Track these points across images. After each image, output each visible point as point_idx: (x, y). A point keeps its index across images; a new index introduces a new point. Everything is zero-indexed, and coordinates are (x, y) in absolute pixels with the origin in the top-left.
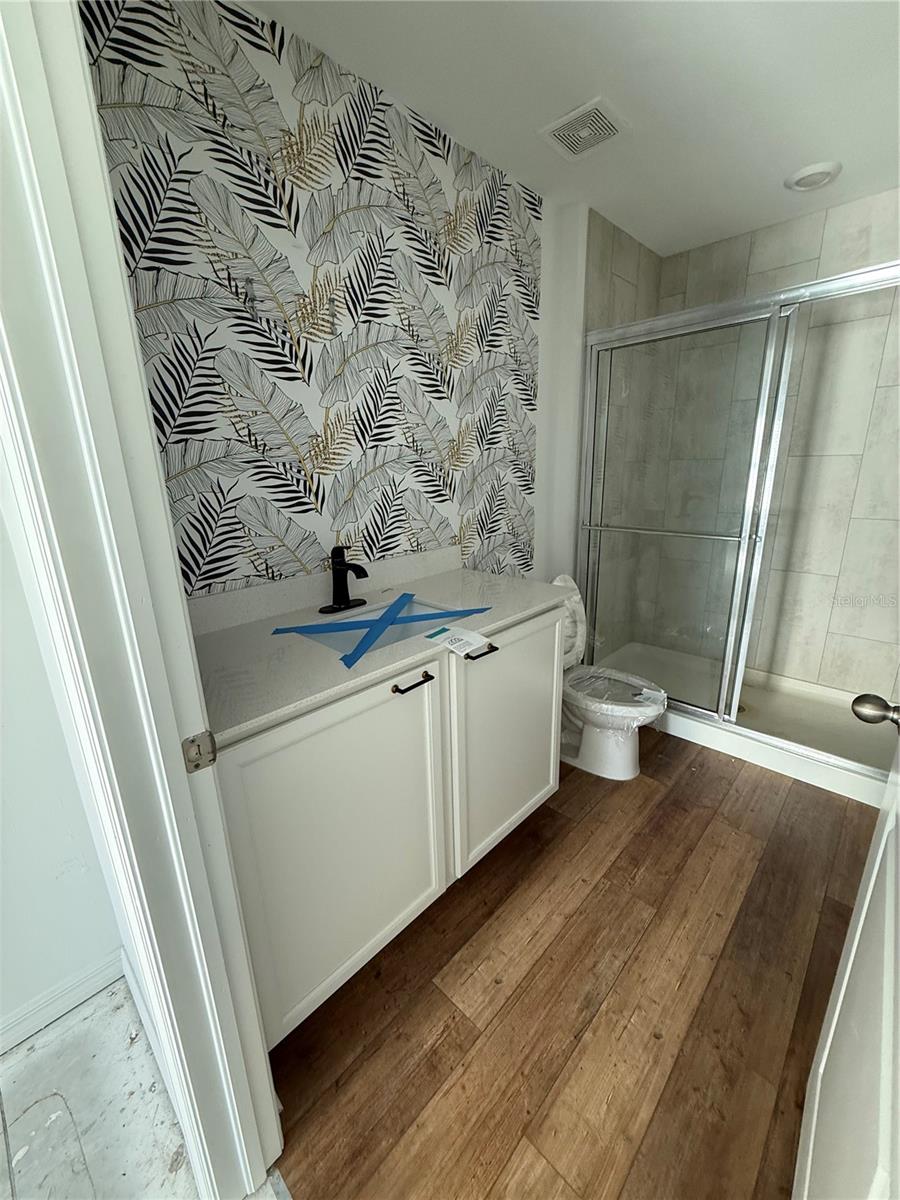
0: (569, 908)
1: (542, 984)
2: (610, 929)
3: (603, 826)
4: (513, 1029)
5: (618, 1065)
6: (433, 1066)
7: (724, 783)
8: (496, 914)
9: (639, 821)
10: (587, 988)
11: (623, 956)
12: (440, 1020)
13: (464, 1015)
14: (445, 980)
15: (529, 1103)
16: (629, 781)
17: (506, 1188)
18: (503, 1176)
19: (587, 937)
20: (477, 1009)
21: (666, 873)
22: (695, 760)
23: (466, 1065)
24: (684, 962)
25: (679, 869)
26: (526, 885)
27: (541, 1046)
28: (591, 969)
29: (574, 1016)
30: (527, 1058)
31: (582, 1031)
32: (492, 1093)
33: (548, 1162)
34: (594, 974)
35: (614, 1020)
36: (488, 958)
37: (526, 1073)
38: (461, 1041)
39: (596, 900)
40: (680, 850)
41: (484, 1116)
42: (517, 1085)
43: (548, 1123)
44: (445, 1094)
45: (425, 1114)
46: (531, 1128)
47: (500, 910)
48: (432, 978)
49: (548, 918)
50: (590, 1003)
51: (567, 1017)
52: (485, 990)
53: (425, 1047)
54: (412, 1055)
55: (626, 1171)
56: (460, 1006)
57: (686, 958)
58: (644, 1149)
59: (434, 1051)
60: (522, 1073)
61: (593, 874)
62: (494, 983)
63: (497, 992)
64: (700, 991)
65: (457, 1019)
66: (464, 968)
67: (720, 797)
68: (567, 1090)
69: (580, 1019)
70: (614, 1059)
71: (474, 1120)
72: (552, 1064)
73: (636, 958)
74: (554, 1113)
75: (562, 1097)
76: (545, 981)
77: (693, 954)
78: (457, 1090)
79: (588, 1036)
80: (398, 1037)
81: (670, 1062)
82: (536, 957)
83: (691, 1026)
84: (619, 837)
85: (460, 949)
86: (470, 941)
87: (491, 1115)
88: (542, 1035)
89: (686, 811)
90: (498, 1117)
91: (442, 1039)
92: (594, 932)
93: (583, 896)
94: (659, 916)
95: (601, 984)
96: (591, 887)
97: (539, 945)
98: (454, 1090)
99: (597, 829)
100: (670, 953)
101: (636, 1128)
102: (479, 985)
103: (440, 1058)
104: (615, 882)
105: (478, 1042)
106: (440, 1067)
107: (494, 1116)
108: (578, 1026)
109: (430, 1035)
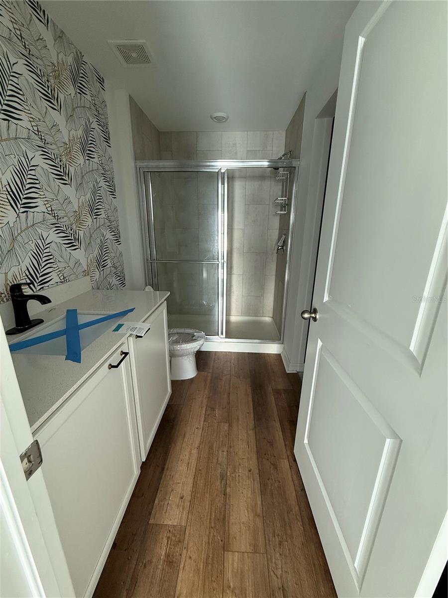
0: (197, 443)
1: (201, 483)
2: (216, 442)
3: (194, 400)
4: (199, 512)
5: (243, 492)
6: (171, 562)
7: (229, 363)
8: (166, 467)
9: (206, 392)
10: (219, 471)
11: (225, 450)
12: (162, 538)
13: (174, 525)
14: (156, 518)
15: (220, 537)
16: (195, 377)
17: (228, 580)
18: (225, 576)
19: (209, 451)
20: (178, 518)
21: (225, 407)
22: (215, 358)
23: (186, 547)
24: (246, 437)
25: (229, 403)
26: (173, 445)
27: (214, 509)
28: (217, 462)
29: (219, 487)
30: (210, 519)
31: (225, 490)
32: (204, 548)
33: (238, 552)
34: (219, 464)
35: (234, 476)
36: (172, 490)
37: (213, 526)
38: (179, 538)
39: (206, 434)
40: (226, 396)
41: (205, 561)
42: (212, 534)
43: (231, 536)
44: (183, 569)
45: (178, 588)
46: (226, 547)
47: (167, 464)
48: (148, 522)
49: (190, 453)
50: (223, 477)
51: (217, 490)
52: (178, 506)
53: (162, 557)
54: (157, 568)
55: (263, 527)
56: (170, 523)
57: (245, 435)
58: (264, 515)
59: (167, 555)
60: (212, 528)
61: (199, 423)
62: (181, 500)
63: (184, 502)
64: (255, 444)
65: (171, 530)
66: (162, 504)
67: (229, 369)
68: (231, 518)
69: (223, 486)
70: (241, 491)
71: (202, 566)
72: (221, 513)
73: (230, 447)
74: (231, 532)
75: (231, 523)
76: (202, 481)
77: (247, 433)
78: (188, 560)
79: (228, 490)
80: (145, 566)
81: (258, 476)
82: (193, 474)
83: (258, 459)
84: (202, 402)
85: (156, 497)
86: (159, 489)
87: (208, 556)
88: (211, 505)
89: (221, 379)
90: (211, 555)
91: (169, 546)
92: (211, 447)
93: (200, 435)
94: (230, 425)
95: (223, 466)
96: (201, 429)
97: (192, 468)
98: (187, 564)
99: (192, 403)
100: (240, 437)
101: (259, 511)
102: (174, 506)
103: (173, 555)
104: (209, 422)
105: (186, 532)
106: (174, 560)
107: (210, 556)
108: (223, 489)
109: (161, 550)
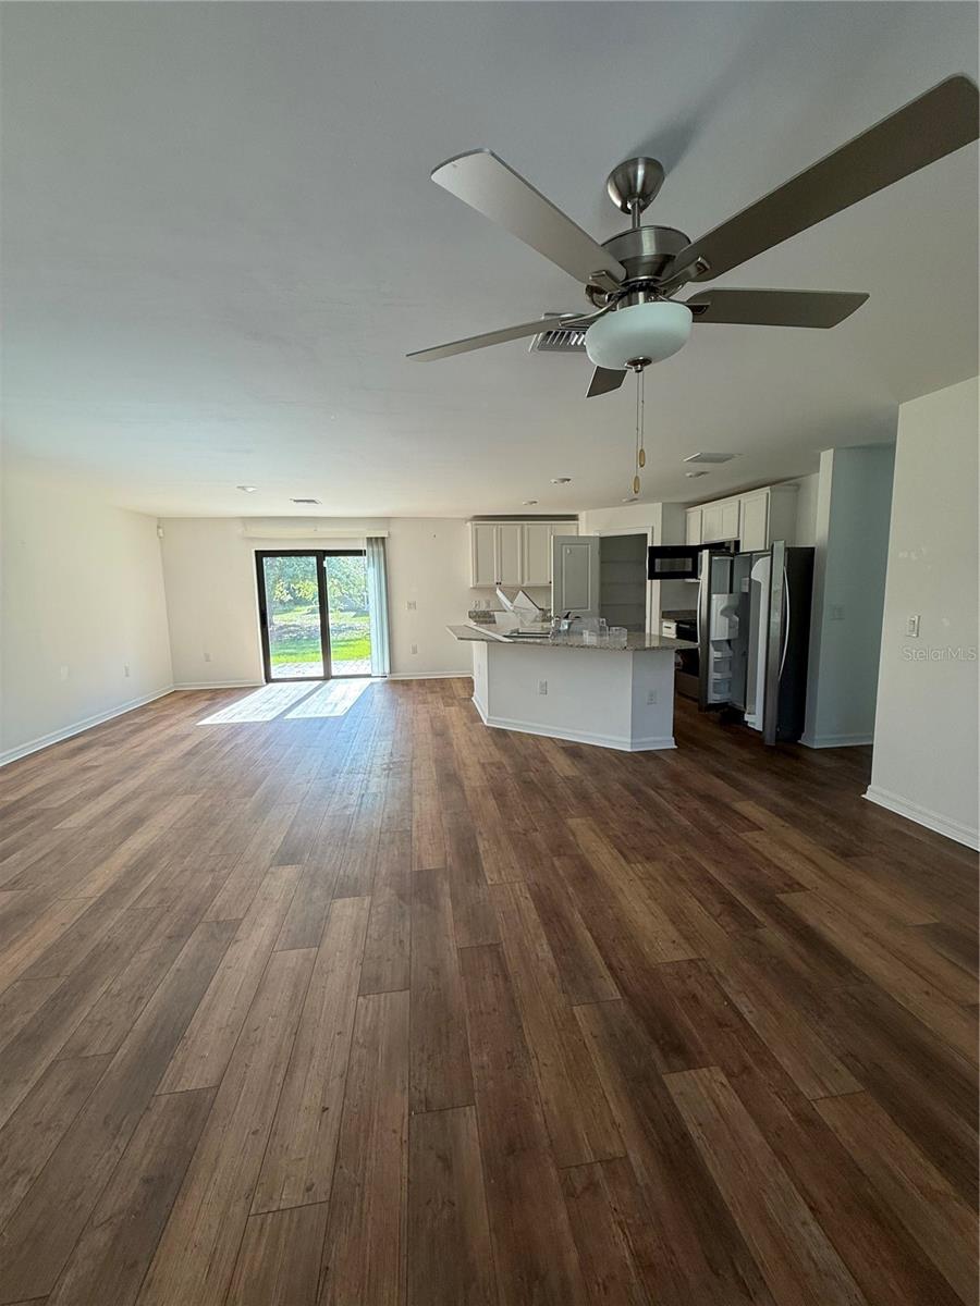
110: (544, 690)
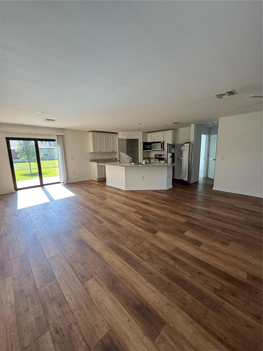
110: (143, 178)
